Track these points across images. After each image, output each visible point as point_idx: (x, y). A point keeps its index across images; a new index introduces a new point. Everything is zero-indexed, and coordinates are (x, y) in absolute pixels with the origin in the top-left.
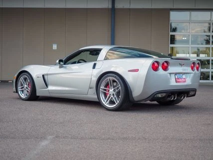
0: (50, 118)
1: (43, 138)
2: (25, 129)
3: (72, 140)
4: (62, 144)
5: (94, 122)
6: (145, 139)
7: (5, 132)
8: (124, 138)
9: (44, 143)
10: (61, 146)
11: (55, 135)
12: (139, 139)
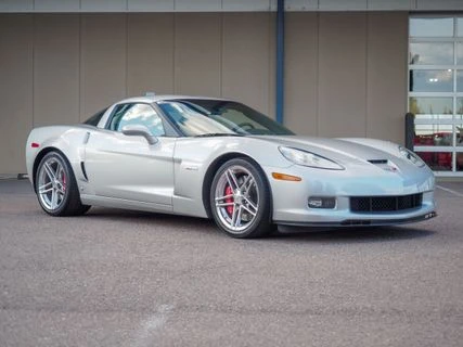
0: (157, 259)
1: (147, 310)
2: (102, 288)
3: (219, 316)
4: (197, 327)
5: (261, 269)
6: (399, 312)
7: (53, 294)
8: (345, 311)
9: (152, 323)
10: (194, 330)
11: (175, 303)
12: (383, 312)
